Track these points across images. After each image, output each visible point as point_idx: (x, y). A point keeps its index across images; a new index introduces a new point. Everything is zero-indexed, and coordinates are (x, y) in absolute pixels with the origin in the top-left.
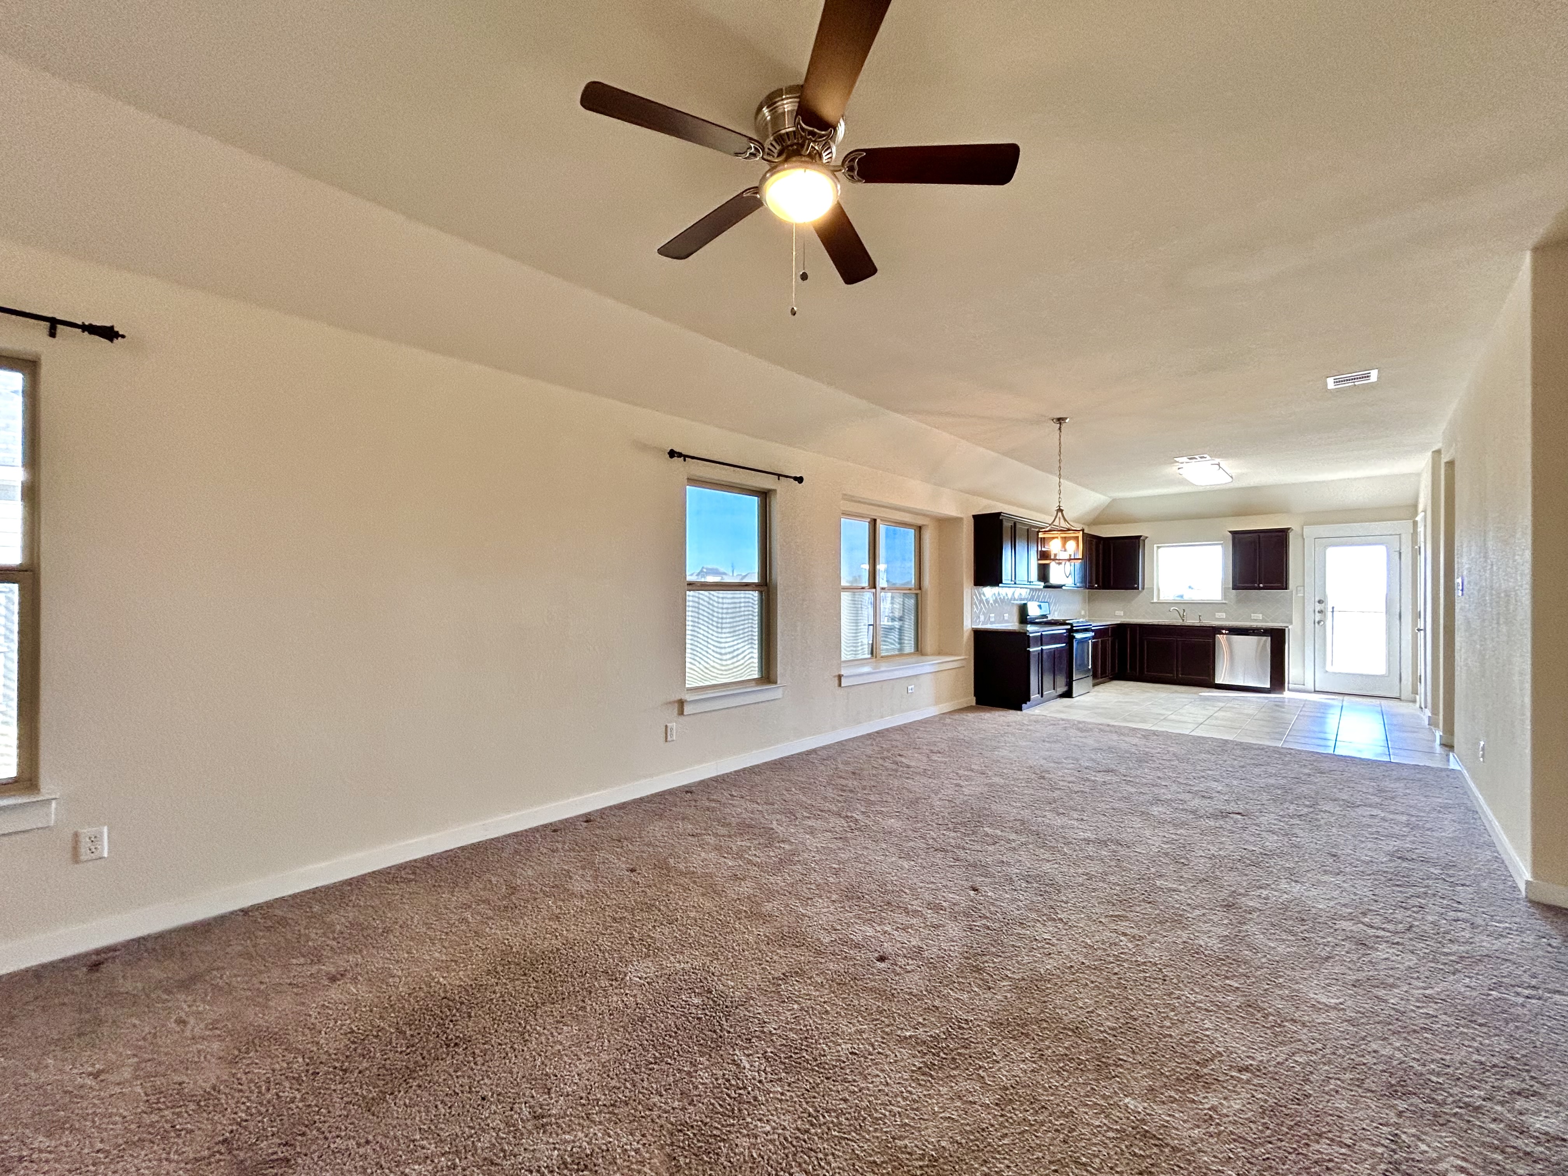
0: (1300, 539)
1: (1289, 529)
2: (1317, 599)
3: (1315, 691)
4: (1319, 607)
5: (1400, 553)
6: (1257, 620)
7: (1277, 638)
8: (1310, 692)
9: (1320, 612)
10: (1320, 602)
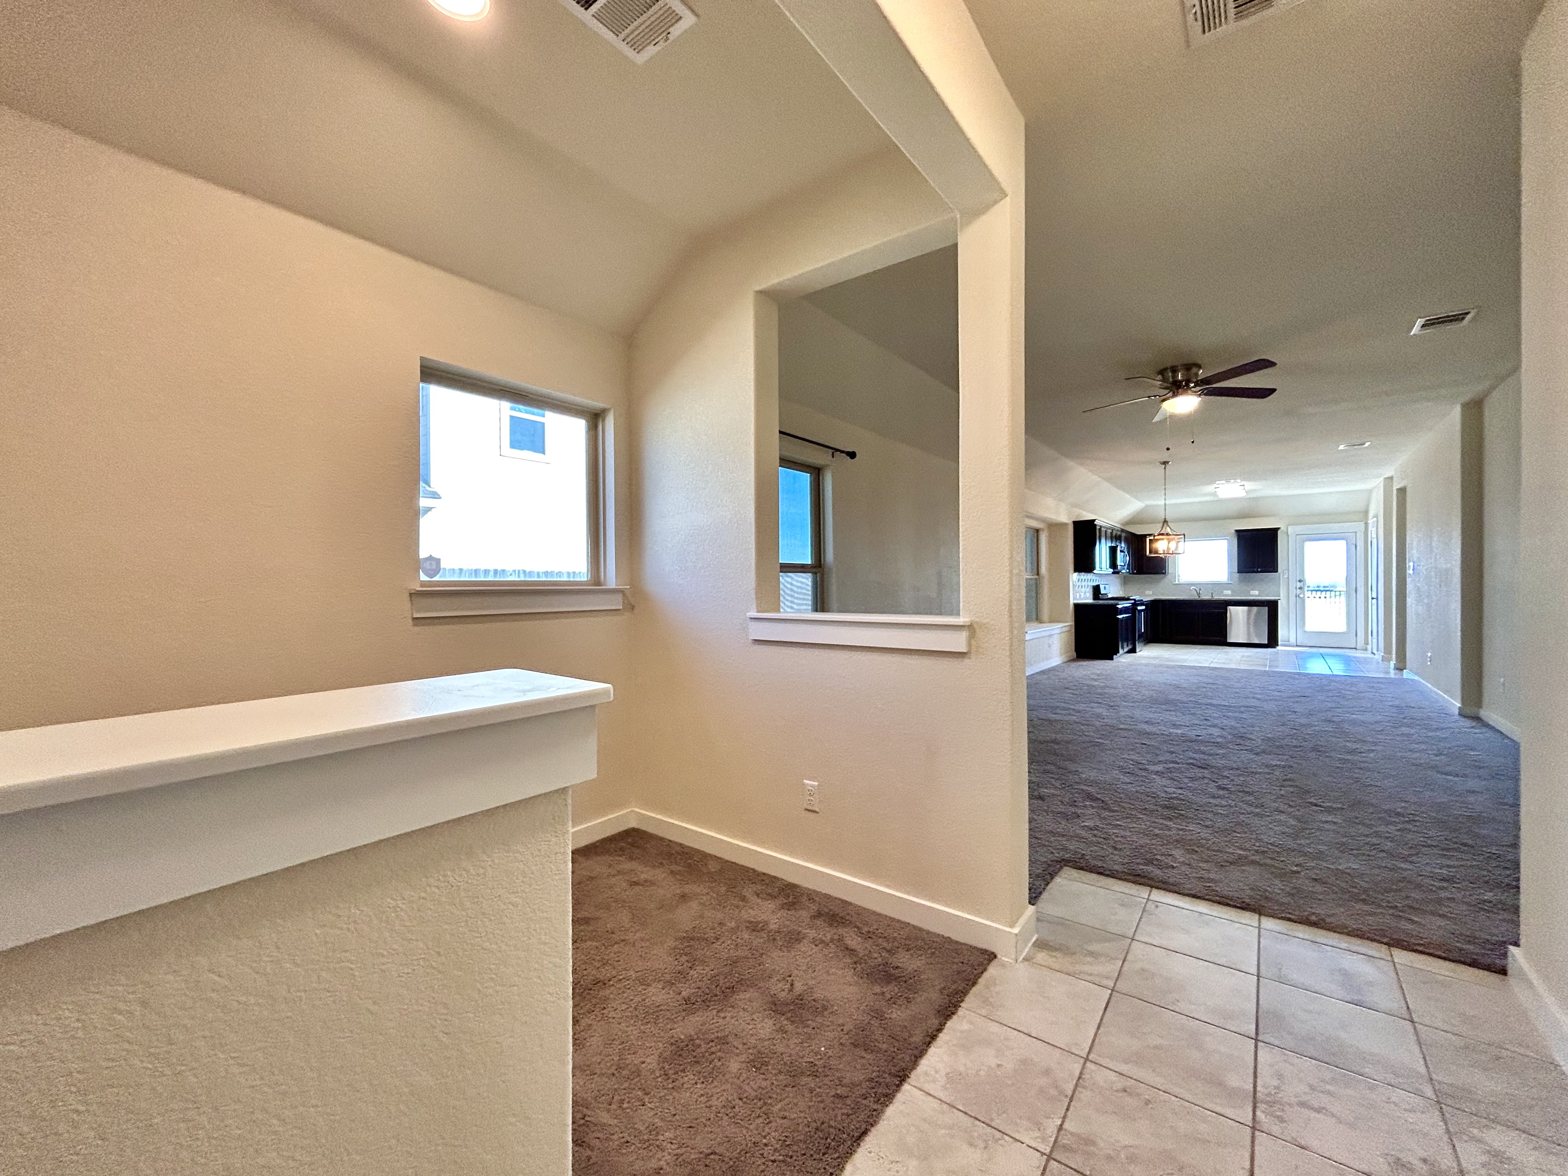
0: (1286, 536)
1: (1279, 529)
2: (1298, 579)
3: (1297, 646)
4: (1299, 585)
5: (1356, 546)
6: (1255, 594)
7: (1272, 607)
8: (1293, 646)
9: (1300, 588)
10: (1300, 581)
